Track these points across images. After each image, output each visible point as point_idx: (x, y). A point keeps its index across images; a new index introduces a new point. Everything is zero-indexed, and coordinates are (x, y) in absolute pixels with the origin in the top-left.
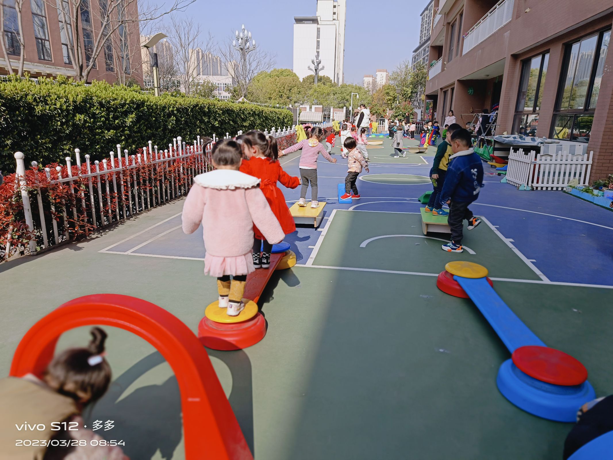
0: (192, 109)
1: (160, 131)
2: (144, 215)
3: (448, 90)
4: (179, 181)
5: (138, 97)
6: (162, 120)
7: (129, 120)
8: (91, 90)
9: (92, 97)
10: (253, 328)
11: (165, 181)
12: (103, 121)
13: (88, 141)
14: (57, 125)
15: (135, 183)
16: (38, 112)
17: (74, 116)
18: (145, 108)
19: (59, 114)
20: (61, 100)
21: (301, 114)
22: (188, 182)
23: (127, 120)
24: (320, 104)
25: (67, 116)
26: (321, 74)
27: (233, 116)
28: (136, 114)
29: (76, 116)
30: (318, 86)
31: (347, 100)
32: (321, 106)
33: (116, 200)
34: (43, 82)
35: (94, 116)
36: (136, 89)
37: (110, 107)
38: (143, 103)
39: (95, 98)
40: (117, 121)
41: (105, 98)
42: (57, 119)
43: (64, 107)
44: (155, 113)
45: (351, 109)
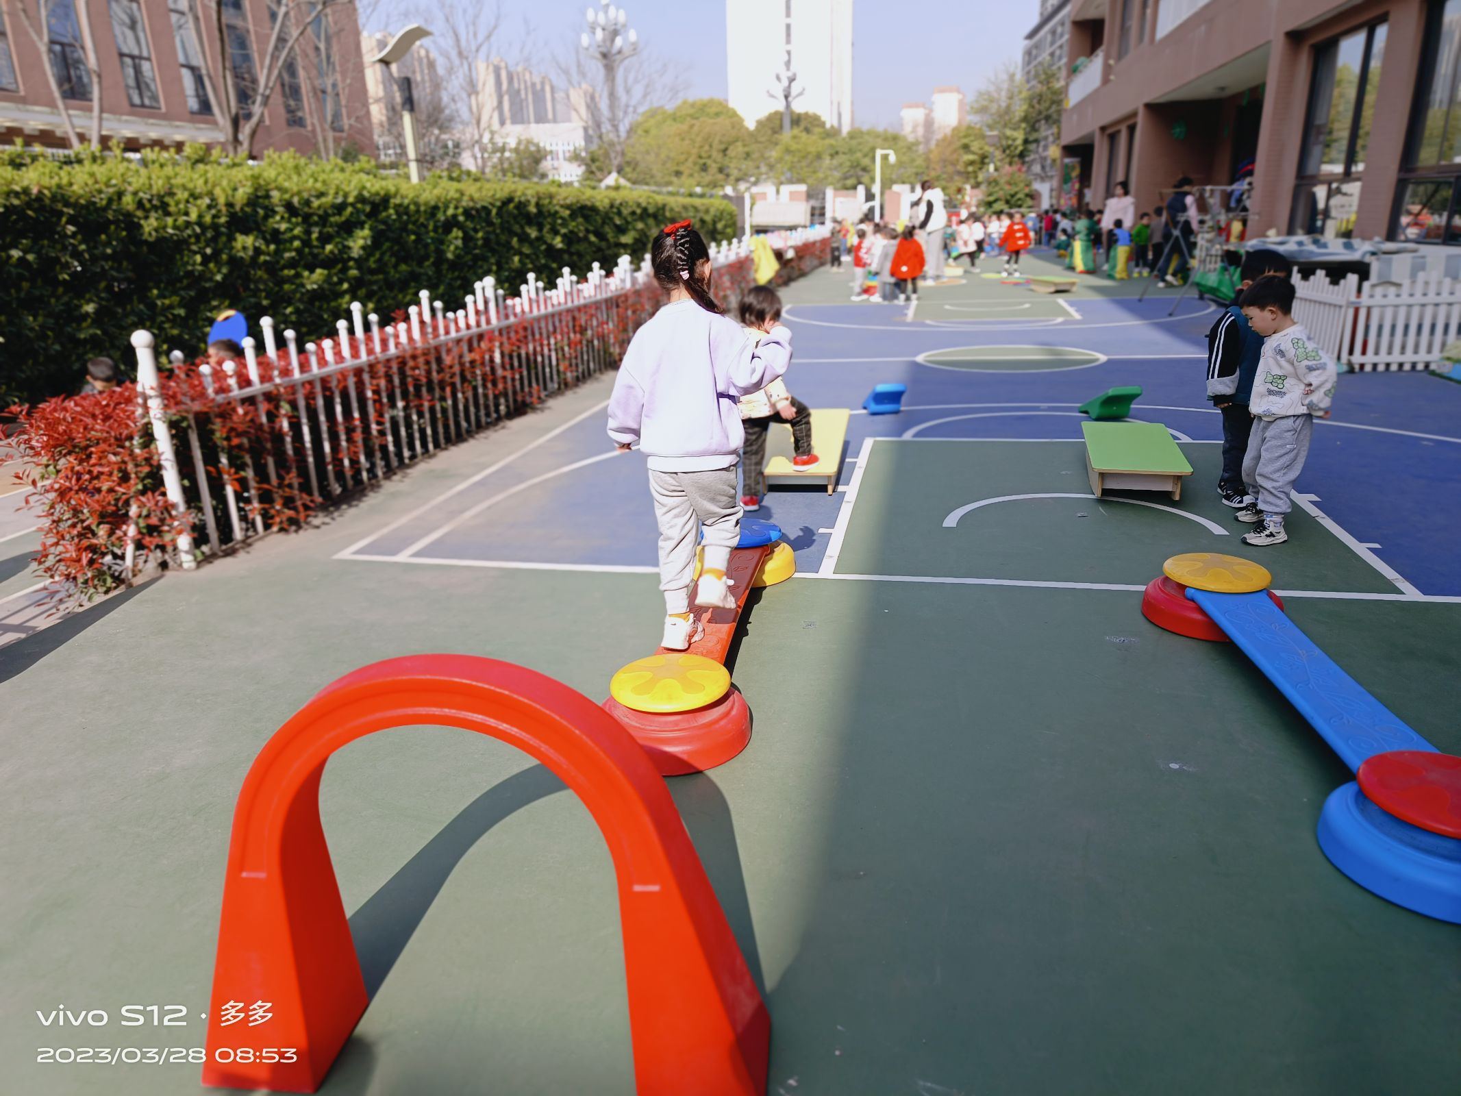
0: (500, 209)
1: (428, 266)
2: (422, 467)
3: (1119, 132)
4: (495, 384)
5: (374, 186)
6: (432, 238)
7: (359, 241)
8: (265, 174)
9: (268, 191)
10: (722, 723)
11: (462, 387)
12: (297, 250)
13: (266, 298)
14: (194, 264)
15: (398, 392)
16: (150, 234)
17: (231, 238)
18: (391, 211)
19: (197, 237)
20: (199, 202)
21: (756, 208)
22: (514, 386)
23: (351, 244)
24: (800, 181)
25: (214, 239)
26: (799, 107)
27: (595, 221)
28: (371, 229)
29: (235, 240)
30: (795, 137)
31: (865, 169)
32: (803, 188)
33: (358, 436)
34: (154, 162)
35: (275, 236)
36: (367, 166)
37: (311, 215)
38: (385, 200)
39: (275, 195)
40: (329, 248)
41: (299, 193)
42: (194, 248)
43: (208, 219)
44: (414, 223)
45: (876, 189)
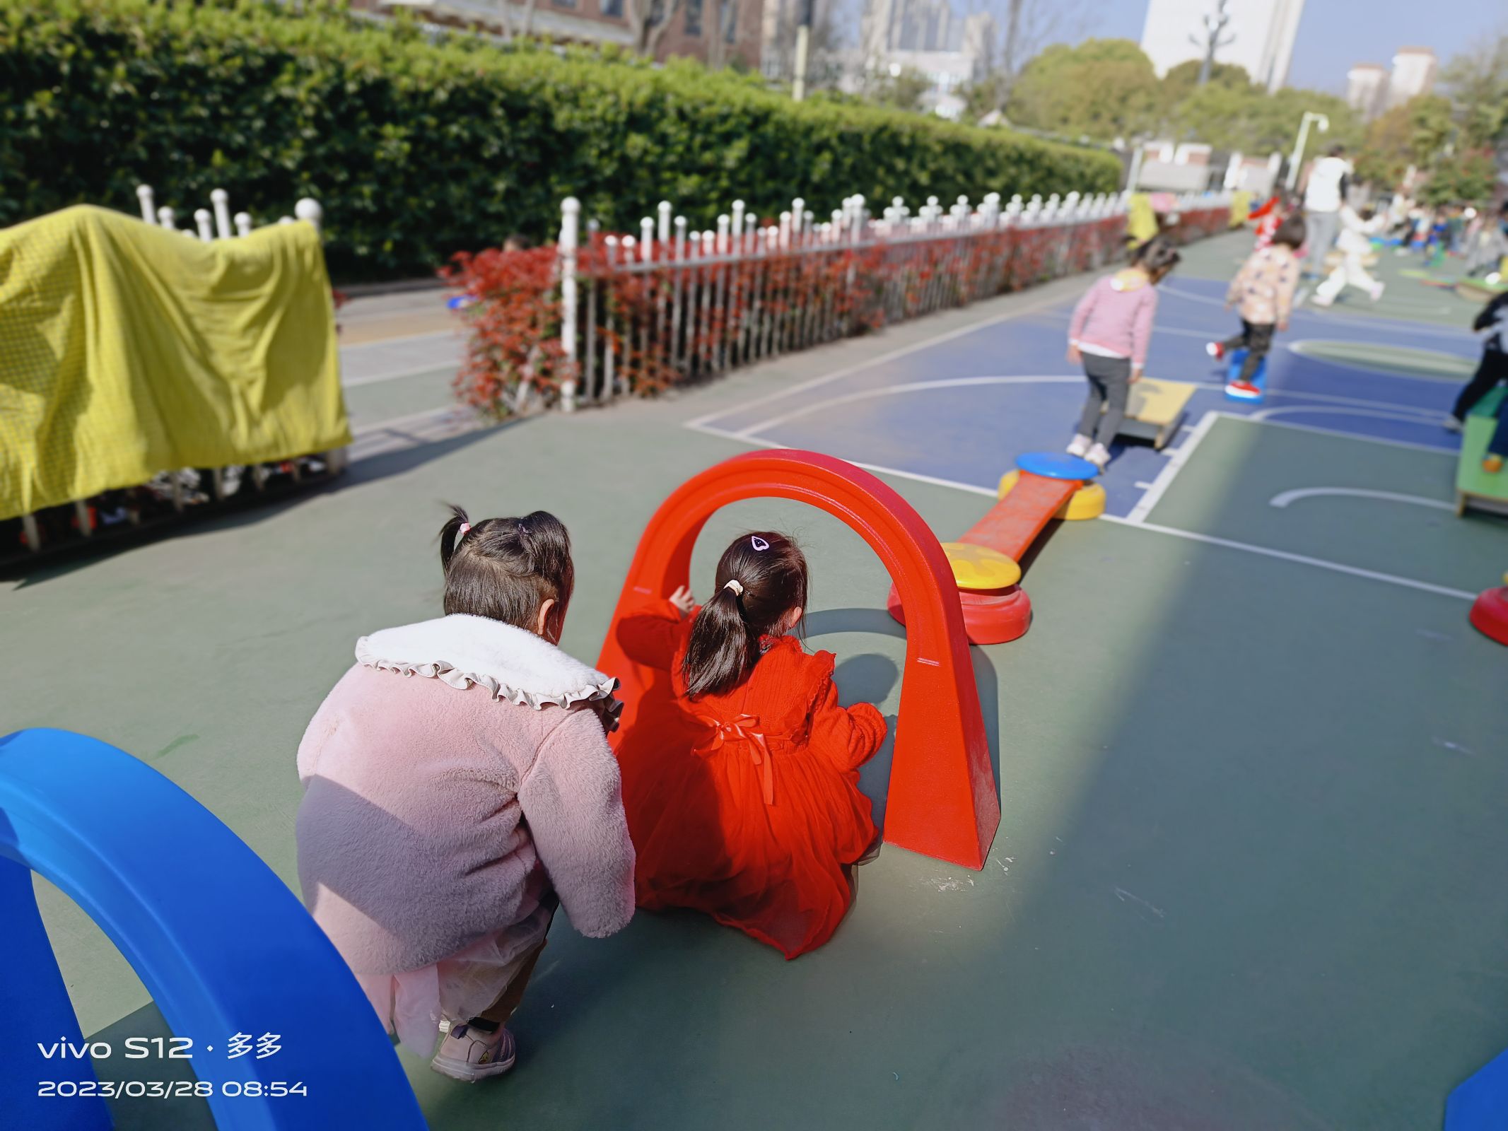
2: (764, 367)
6: (802, 160)
9: (664, 95)
11: (813, 298)
16: (561, 125)
17: (625, 136)
18: (770, 126)
19: (599, 131)
21: (1145, 166)
22: (859, 307)
23: (727, 154)
25: (611, 135)
26: (1223, 57)
28: (749, 141)
29: (629, 138)
30: (1210, 91)
31: (1286, 136)
33: (717, 327)
35: (663, 139)
36: (755, 79)
37: (698, 122)
38: (767, 115)
39: (670, 99)
40: (707, 155)
41: (689, 100)
42: (594, 141)
43: (610, 116)
45: (1295, 160)
